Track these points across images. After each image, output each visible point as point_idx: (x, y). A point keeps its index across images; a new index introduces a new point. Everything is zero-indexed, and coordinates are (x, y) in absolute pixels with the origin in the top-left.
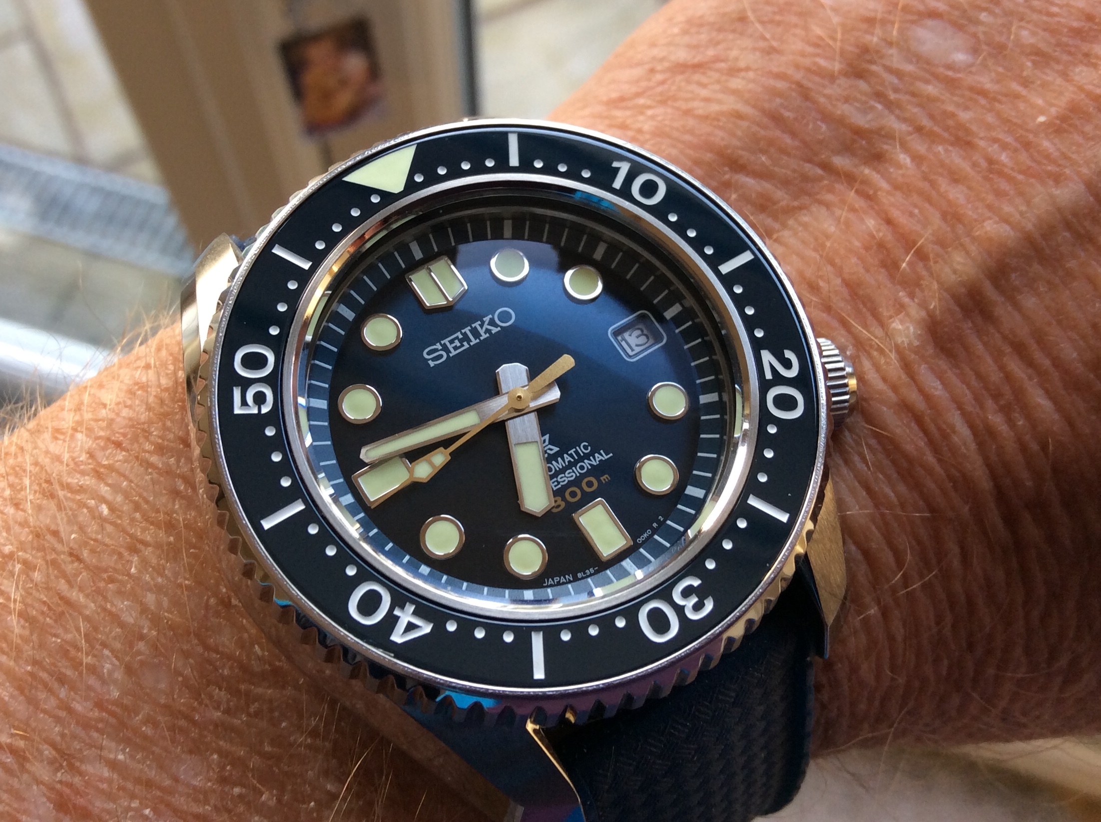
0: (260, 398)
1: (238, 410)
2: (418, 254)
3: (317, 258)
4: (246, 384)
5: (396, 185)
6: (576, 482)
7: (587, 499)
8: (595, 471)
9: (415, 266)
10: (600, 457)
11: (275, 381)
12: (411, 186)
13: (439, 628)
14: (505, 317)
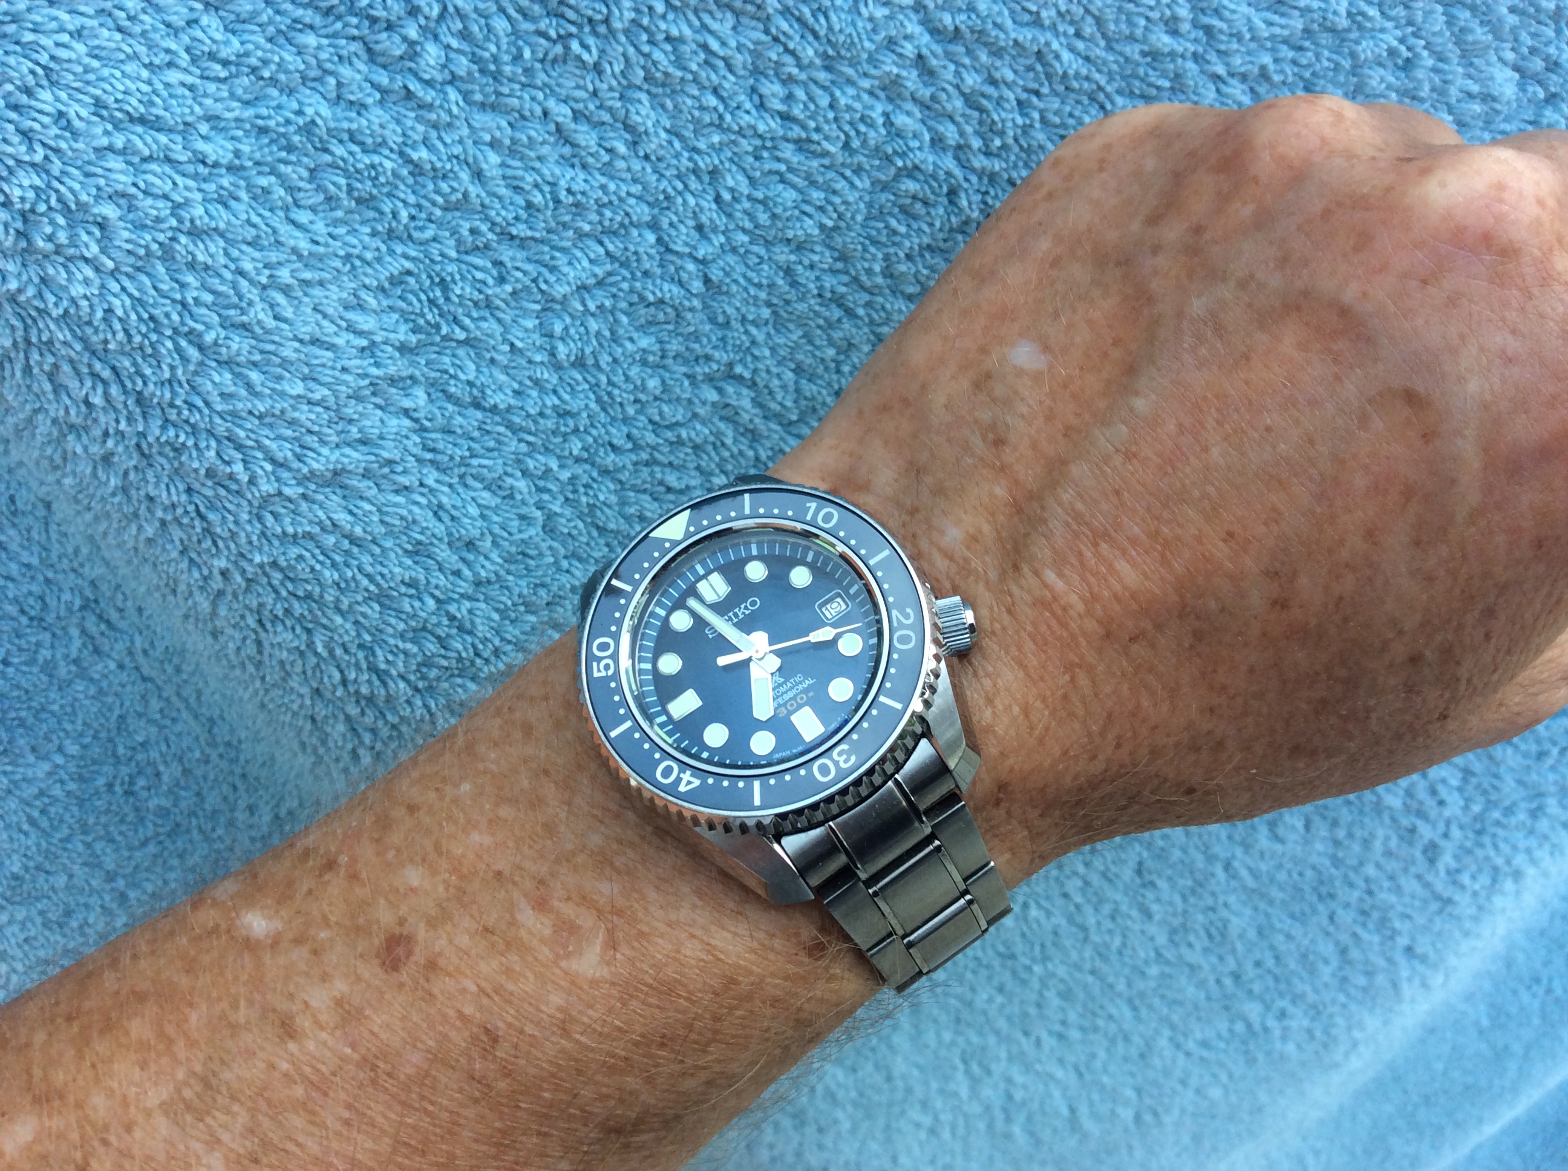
0: (607, 667)
1: (596, 674)
2: (701, 572)
3: (636, 585)
4: (599, 660)
5: (679, 536)
6: (794, 698)
7: (800, 707)
8: (805, 691)
9: (700, 578)
10: (809, 682)
11: (615, 656)
12: (688, 535)
13: (704, 782)
14: (753, 603)
